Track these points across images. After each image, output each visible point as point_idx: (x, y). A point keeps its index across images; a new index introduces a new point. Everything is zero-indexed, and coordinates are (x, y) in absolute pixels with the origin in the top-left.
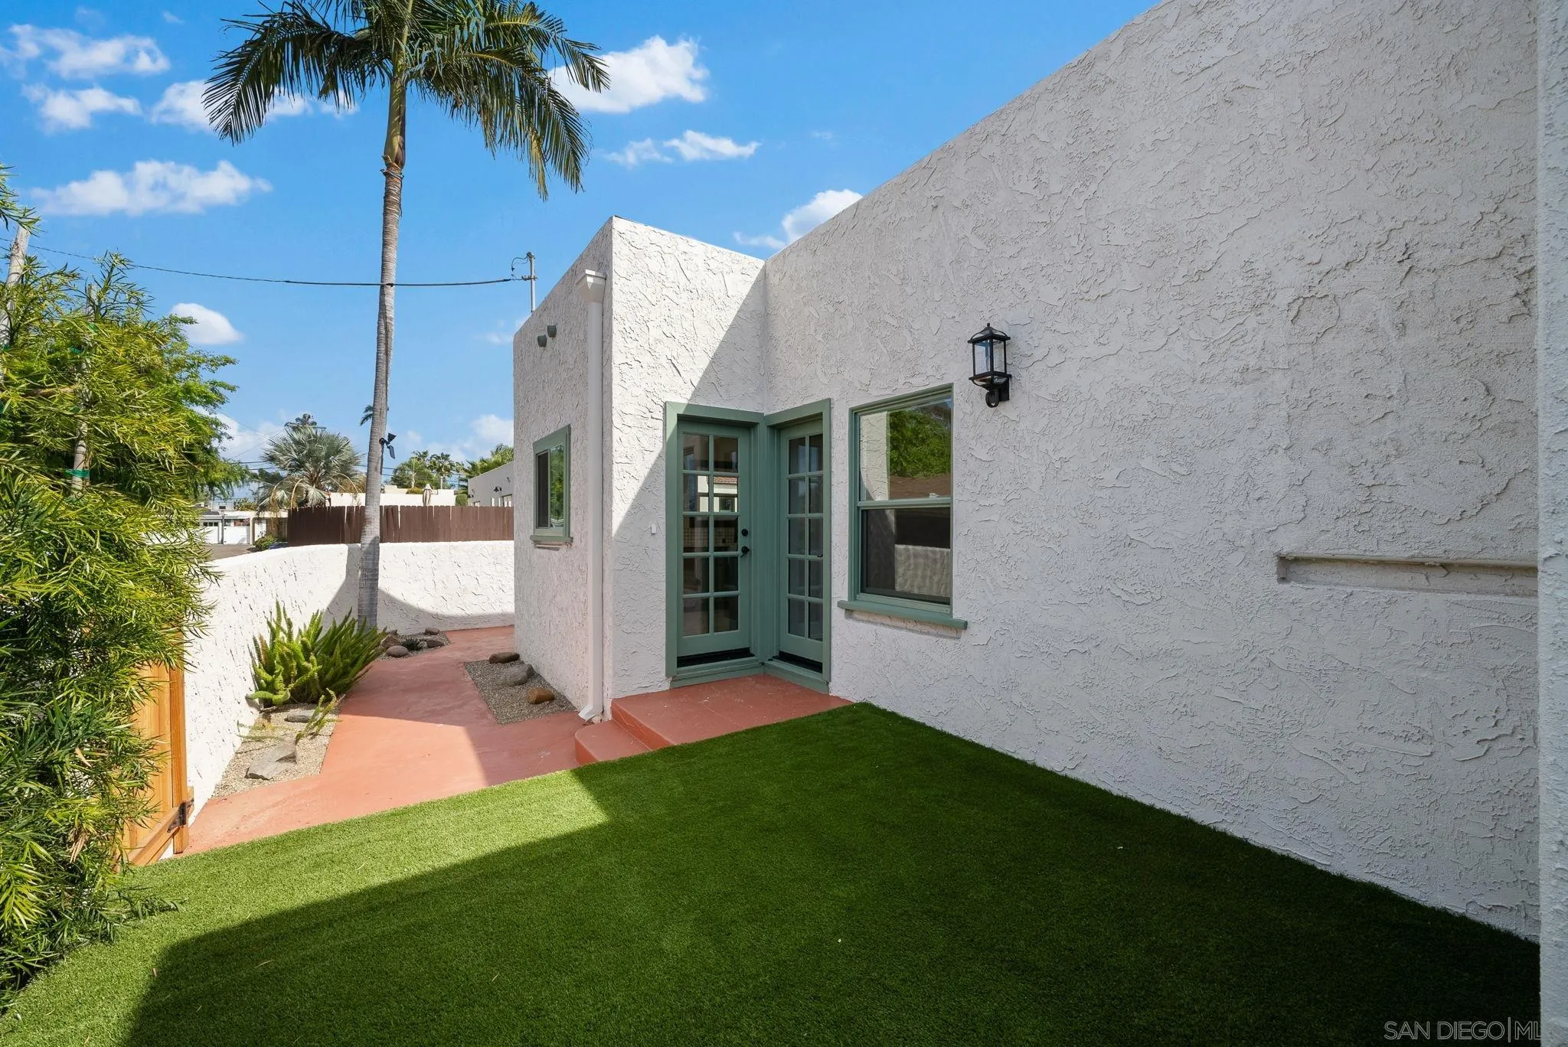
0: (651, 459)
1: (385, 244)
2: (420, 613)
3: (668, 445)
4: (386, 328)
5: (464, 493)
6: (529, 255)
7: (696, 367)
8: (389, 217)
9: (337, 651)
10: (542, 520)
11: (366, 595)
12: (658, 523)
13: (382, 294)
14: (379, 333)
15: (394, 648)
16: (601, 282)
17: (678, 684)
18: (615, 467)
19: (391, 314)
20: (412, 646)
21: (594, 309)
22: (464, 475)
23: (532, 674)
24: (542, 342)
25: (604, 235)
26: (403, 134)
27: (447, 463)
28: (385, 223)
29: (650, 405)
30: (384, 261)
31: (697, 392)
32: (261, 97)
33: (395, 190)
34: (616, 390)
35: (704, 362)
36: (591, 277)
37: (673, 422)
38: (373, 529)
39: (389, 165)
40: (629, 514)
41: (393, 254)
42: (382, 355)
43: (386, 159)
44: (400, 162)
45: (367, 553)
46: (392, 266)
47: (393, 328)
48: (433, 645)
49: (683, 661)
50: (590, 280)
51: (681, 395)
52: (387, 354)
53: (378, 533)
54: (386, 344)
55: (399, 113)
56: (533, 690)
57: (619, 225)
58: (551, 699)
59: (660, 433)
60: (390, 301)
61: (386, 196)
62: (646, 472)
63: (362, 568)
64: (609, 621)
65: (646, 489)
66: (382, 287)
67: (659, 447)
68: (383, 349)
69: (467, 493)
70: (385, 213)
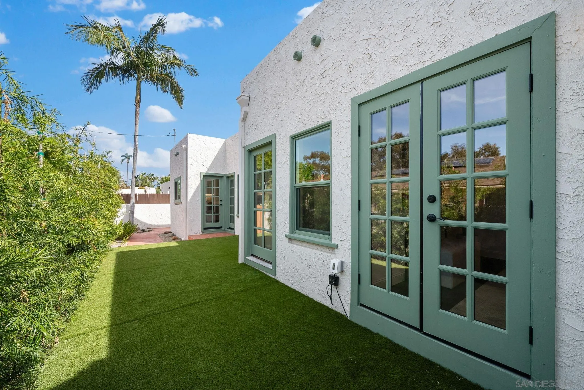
0: (197, 185)
1: (136, 124)
2: (145, 224)
3: (201, 182)
4: (136, 147)
5: (159, 189)
6: (174, 129)
7: (208, 164)
8: (137, 117)
9: (127, 228)
10: (176, 198)
11: (131, 217)
12: (199, 198)
13: (135, 138)
14: (134, 148)
15: (139, 231)
16: (186, 147)
17: (203, 233)
18: (189, 186)
19: (137, 143)
20: (144, 231)
21: (185, 152)
22: (159, 182)
23: (174, 235)
24: (176, 155)
25: (186, 137)
26: (140, 95)
27: (153, 177)
28: (136, 119)
29: (197, 173)
30: (135, 129)
31: (208, 170)
32: (98, 82)
33: (138, 110)
34: (189, 170)
35: (210, 163)
36: (184, 146)
37: (202, 177)
38: (133, 200)
39: (136, 103)
40: (192, 196)
41: (138, 127)
42: (135, 154)
43: (136, 102)
44: (139, 102)
45: (131, 206)
46: (137, 130)
47: (138, 147)
48: (149, 231)
49: (205, 229)
50: (183, 147)
51: (205, 171)
52: (136, 154)
53: (134, 201)
54: (136, 151)
55: (139, 89)
56: (173, 237)
57: (189, 135)
58: (177, 239)
59: (199, 179)
60: (137, 139)
61: (136, 112)
62: (196, 187)
63: (130, 211)
64: (188, 219)
65: (196, 191)
66: (135, 136)
67: (199, 182)
68: (135, 152)
69: (160, 189)
70: (136, 116)
